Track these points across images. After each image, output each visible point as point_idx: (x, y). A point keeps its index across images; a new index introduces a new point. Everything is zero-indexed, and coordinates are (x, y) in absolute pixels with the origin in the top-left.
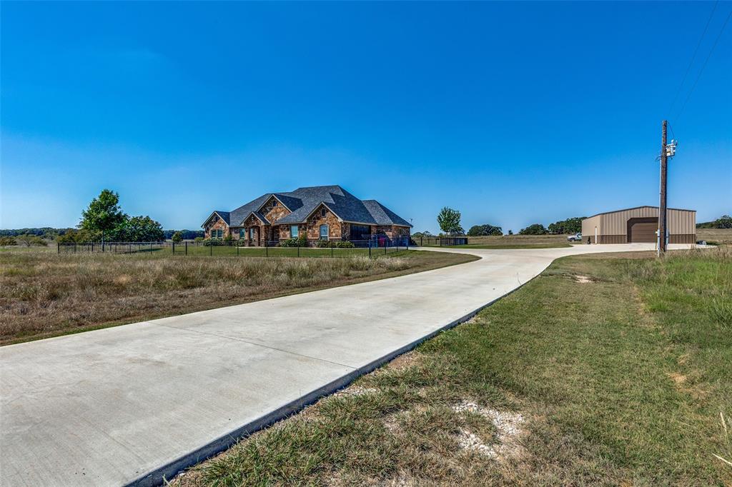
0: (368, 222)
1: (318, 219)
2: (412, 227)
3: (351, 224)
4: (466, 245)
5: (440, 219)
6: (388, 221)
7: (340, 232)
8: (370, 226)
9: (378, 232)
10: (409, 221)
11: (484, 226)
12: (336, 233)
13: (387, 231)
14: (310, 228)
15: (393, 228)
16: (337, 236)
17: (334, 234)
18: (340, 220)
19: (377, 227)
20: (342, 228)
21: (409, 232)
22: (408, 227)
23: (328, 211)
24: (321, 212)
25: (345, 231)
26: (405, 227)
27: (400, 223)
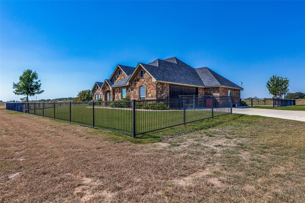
0: (195, 84)
1: (138, 80)
2: (242, 89)
3: (170, 84)
4: (293, 106)
5: (269, 85)
6: (216, 83)
7: (155, 93)
8: (197, 88)
9: (206, 94)
10: (239, 84)
11: (296, 93)
12: (151, 94)
13: (214, 92)
14: (132, 90)
15: (221, 90)
16: (152, 97)
17: (150, 95)
18: (154, 80)
19: (206, 89)
20: (157, 88)
21: (239, 94)
22: (238, 90)
23: (145, 72)
24: (140, 73)
25: (162, 92)
26: (235, 90)
27: (229, 85)
